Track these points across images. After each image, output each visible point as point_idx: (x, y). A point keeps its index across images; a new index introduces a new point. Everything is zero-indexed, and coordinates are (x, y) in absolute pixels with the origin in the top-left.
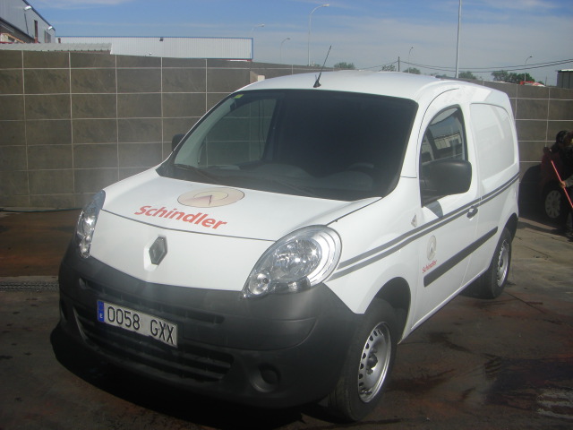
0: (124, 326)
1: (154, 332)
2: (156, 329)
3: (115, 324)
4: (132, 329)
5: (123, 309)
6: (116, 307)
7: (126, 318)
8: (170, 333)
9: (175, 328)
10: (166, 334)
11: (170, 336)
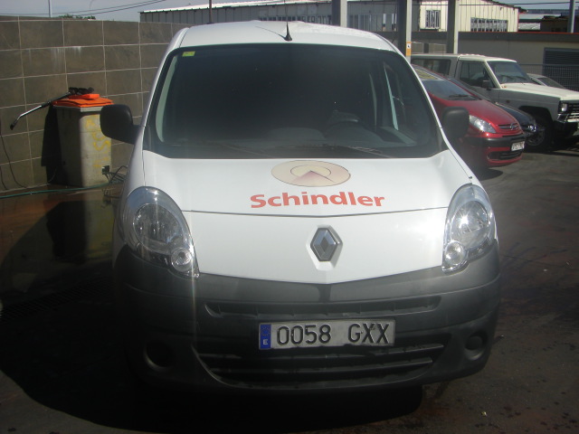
0: (304, 345)
1: (354, 338)
2: (358, 335)
3: (290, 345)
4: (318, 344)
5: (302, 325)
6: (290, 326)
7: (307, 333)
8: (383, 332)
9: (391, 324)
10: (375, 335)
11: (383, 336)
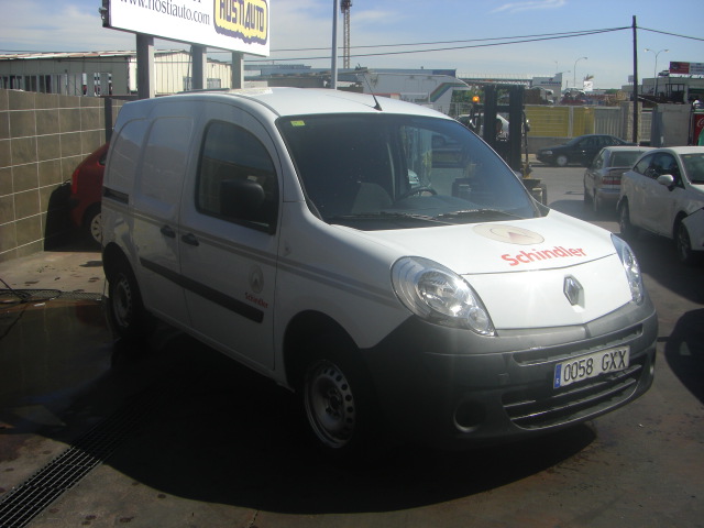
0: (578, 379)
1: (605, 367)
2: (608, 363)
3: (569, 381)
4: (586, 376)
7: (580, 368)
8: (622, 357)
9: (627, 349)
10: (617, 360)
11: (622, 361)
